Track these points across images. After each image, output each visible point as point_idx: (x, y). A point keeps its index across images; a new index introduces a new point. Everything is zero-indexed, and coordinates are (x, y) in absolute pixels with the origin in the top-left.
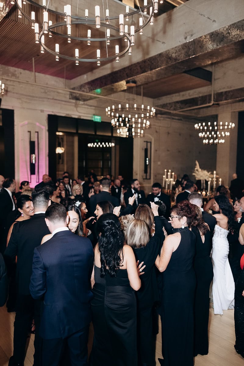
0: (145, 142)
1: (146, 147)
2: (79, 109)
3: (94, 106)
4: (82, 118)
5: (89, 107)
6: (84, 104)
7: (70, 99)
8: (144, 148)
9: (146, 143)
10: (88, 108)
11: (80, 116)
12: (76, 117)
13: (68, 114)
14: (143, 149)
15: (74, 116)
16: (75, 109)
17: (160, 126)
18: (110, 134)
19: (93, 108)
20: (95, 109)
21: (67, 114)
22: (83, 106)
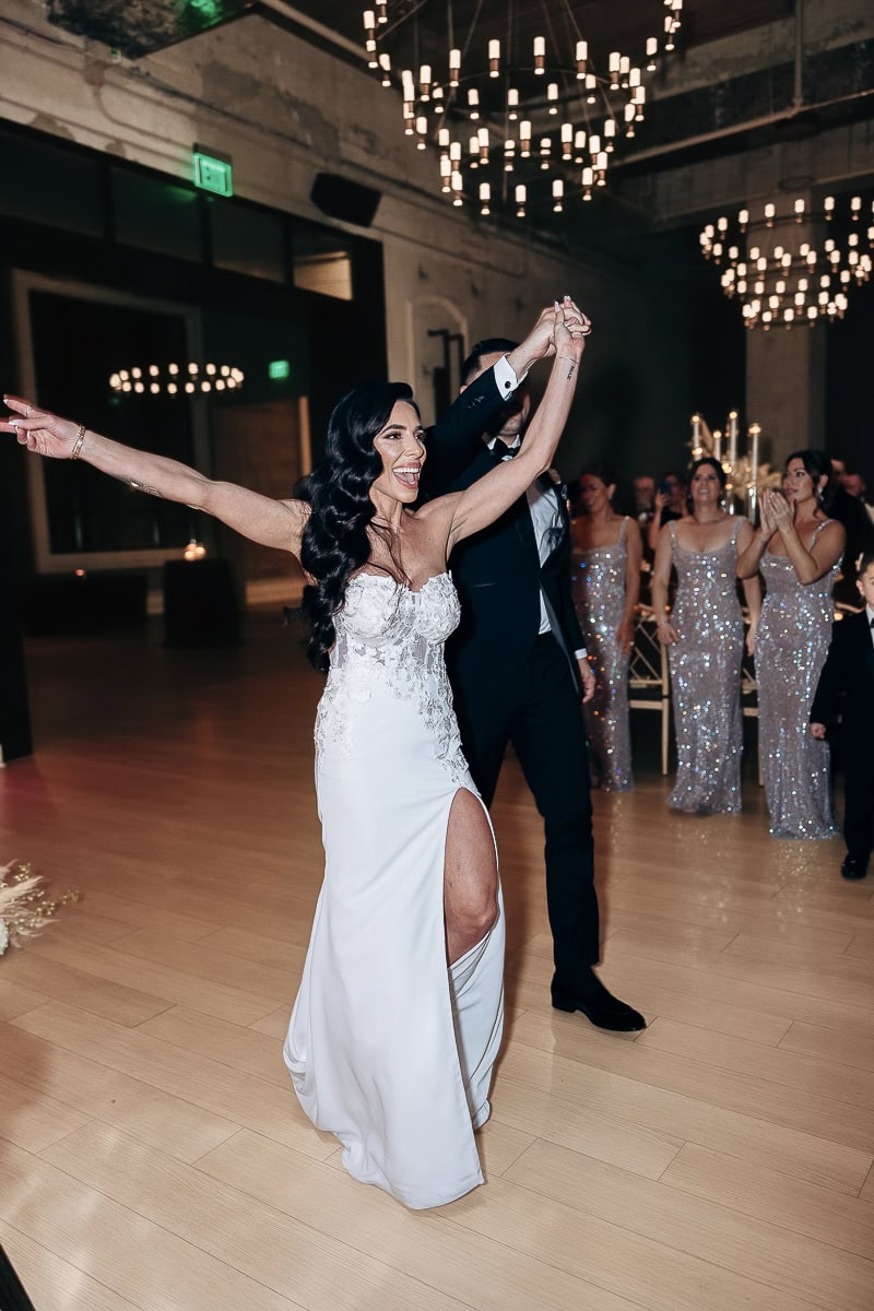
0: (431, 333)
1: (440, 363)
2: (108, 94)
3: (190, 99)
4: (131, 155)
5: (167, 100)
6: (132, 73)
7: (53, 19)
8: (430, 369)
9: (439, 340)
10: (159, 104)
11: (119, 142)
12: (99, 144)
13: (50, 119)
14: (425, 372)
15: (82, 138)
16: (88, 91)
17: (487, 266)
18: (276, 276)
19: (190, 107)
20: (193, 117)
21: (41, 116)
22: (133, 86)
